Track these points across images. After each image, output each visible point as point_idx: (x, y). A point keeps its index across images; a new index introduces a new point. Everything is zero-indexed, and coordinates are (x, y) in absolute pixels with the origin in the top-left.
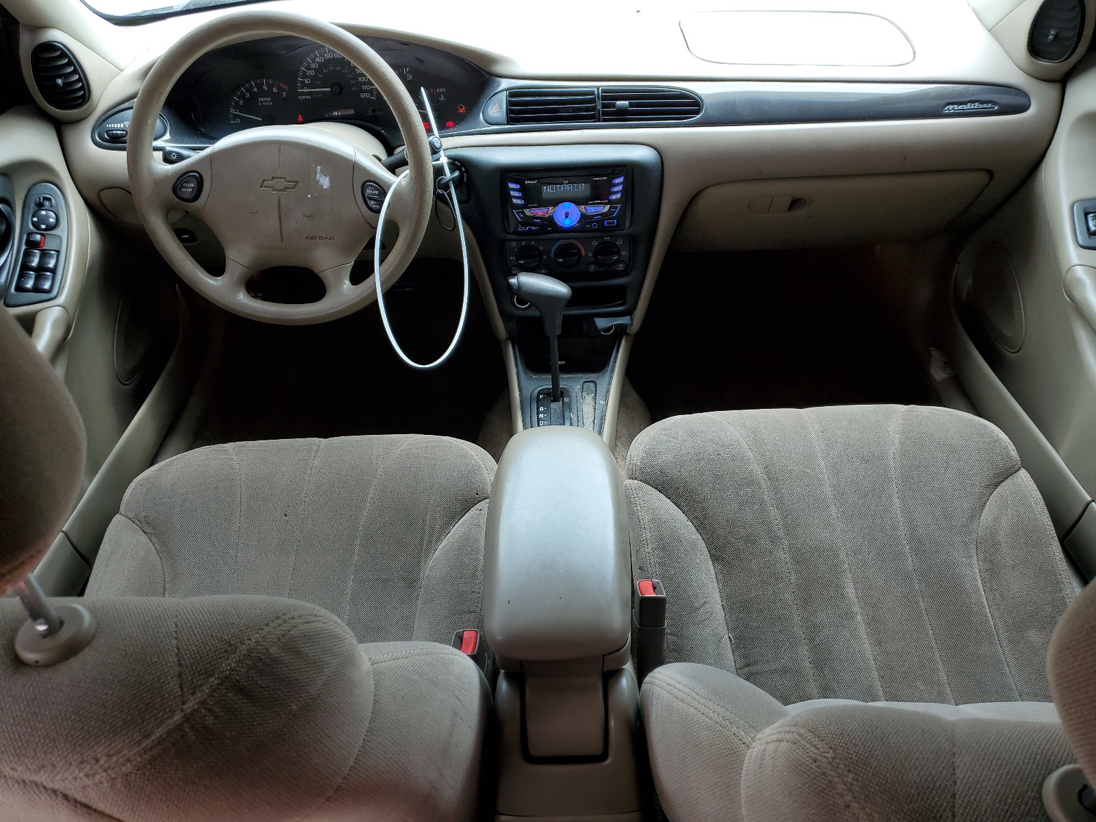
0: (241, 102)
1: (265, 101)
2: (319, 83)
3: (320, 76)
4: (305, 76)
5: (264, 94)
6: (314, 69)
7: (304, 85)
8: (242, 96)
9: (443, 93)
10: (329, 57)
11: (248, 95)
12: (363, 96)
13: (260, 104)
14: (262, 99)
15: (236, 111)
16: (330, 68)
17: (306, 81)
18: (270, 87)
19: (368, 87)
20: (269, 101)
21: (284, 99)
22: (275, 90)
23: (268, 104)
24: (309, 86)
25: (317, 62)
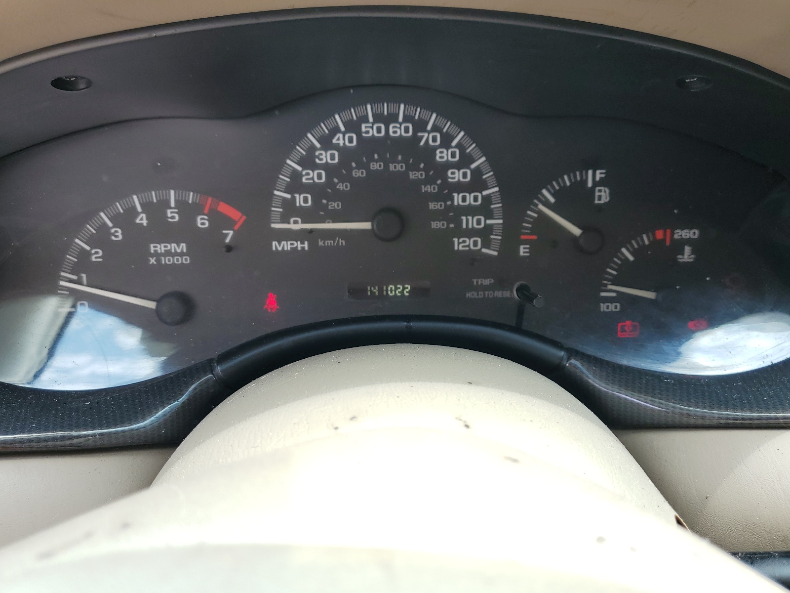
0: (97, 255)
1: (168, 253)
2: (335, 205)
3: (341, 187)
4: (296, 185)
5: (168, 233)
6: (326, 167)
7: (290, 210)
8: (101, 239)
9: (689, 242)
10: (373, 132)
11: (118, 235)
12: (460, 244)
13: (153, 261)
14: (161, 248)
15: (79, 282)
16: (374, 166)
17: (299, 200)
18: (188, 211)
19: (479, 222)
20: (182, 254)
21: (229, 248)
22: (202, 222)
23: (177, 261)
24: (307, 215)
25: (336, 147)
